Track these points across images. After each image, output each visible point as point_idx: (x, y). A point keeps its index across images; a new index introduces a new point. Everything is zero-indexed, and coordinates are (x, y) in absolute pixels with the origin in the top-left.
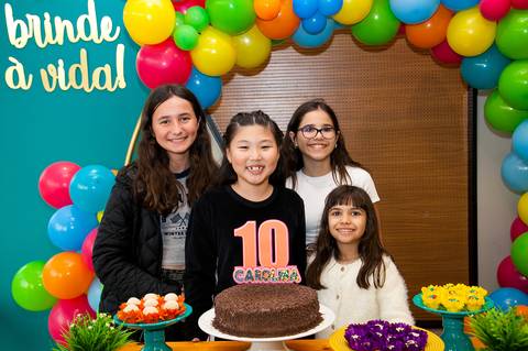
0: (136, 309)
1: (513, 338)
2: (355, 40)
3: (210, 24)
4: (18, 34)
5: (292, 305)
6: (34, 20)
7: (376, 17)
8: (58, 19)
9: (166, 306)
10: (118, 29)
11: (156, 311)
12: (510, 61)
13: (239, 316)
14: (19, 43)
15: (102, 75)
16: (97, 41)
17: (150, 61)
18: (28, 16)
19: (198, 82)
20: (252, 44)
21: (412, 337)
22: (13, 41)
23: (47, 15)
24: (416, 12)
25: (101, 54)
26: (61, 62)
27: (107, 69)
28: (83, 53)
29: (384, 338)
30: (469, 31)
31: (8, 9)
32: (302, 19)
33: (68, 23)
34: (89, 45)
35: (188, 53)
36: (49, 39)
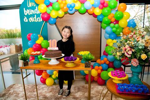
0: (33, 53)
3: (53, 9)
6: (28, 10)
7: (82, 9)
9: (37, 53)
12: (104, 16)
13: (47, 54)
14: (26, 14)
15: (38, 19)
17: (43, 16)
19: (52, 20)
23: (30, 10)
25: (38, 16)
26: (32, 17)
27: (39, 18)
28: (35, 15)
31: (24, 9)
32: (69, 8)
33: (33, 11)
34: (36, 14)
35: (49, 14)
36: (30, 13)
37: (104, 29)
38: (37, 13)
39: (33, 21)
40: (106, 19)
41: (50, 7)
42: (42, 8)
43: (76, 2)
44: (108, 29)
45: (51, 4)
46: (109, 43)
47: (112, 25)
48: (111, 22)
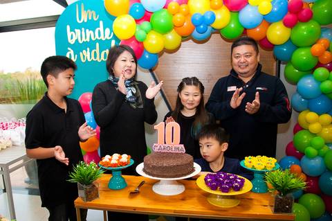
0: (108, 161)
1: (286, 185)
2: (222, 37)
3: (152, 30)
4: (72, 38)
5: (179, 163)
6: (78, 31)
7: (232, 26)
8: (87, 30)
9: (121, 160)
10: (112, 34)
11: (117, 162)
12: (297, 47)
14: (72, 42)
15: (105, 54)
16: (104, 39)
18: (76, 30)
19: (147, 57)
20: (172, 38)
21: (237, 182)
22: (70, 41)
23: (83, 29)
24: (251, 23)
26: (88, 49)
27: (107, 51)
28: (97, 45)
29: (223, 181)
30: (278, 33)
31: (68, 27)
32: (196, 26)
33: (92, 32)
34: (100, 41)
35: (142, 43)
36: (84, 39)
37: (295, 83)
38: (102, 37)
39: (89, 60)
40: (302, 56)
41: (145, 24)
42: (125, 26)
43: (216, 8)
44: (308, 83)
45: (147, 16)
46: (308, 123)
47: (321, 72)
48: (319, 65)
